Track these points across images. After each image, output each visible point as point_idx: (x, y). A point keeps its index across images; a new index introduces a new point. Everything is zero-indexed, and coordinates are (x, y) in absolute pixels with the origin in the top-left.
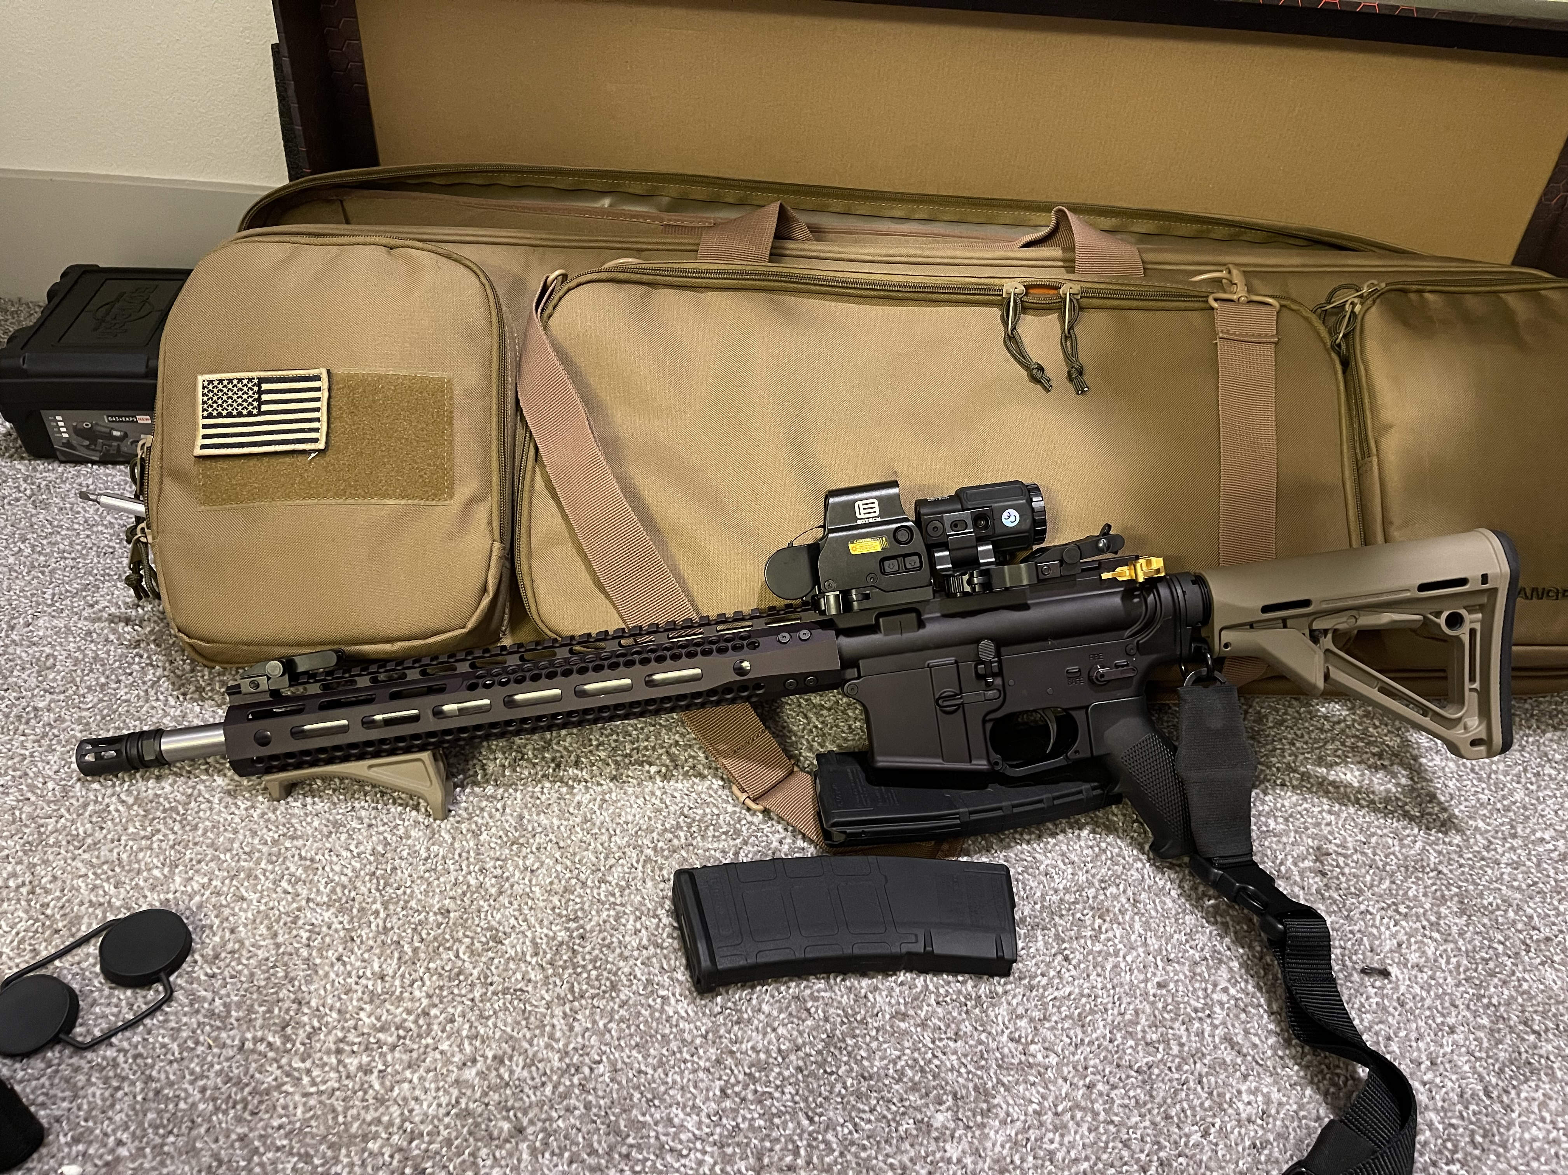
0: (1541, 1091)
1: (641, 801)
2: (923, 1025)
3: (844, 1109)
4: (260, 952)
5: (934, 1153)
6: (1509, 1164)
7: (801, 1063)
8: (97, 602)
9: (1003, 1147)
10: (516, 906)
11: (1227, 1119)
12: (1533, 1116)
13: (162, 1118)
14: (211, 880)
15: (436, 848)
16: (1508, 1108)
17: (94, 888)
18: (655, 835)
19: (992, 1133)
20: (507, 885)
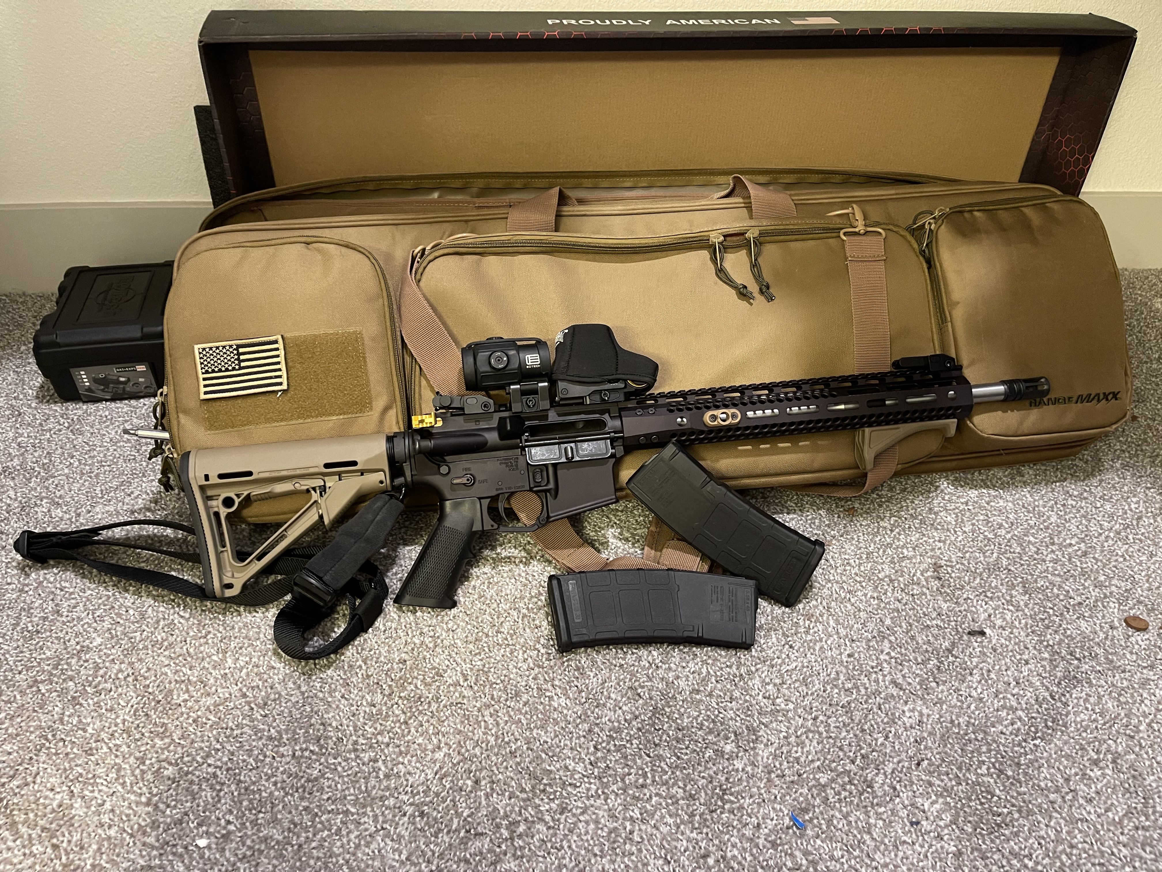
0: (1084, 693)
1: (513, 581)
2: (710, 695)
3: (670, 749)
4: (292, 698)
5: (727, 767)
6: (1069, 736)
7: (640, 725)
8: (132, 493)
9: (768, 758)
10: (447, 653)
11: (898, 727)
12: (1081, 708)
13: (252, 804)
14: (251, 659)
15: (389, 623)
16: (1066, 704)
17: (177, 671)
18: (526, 600)
19: (760, 752)
20: (439, 641)
